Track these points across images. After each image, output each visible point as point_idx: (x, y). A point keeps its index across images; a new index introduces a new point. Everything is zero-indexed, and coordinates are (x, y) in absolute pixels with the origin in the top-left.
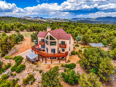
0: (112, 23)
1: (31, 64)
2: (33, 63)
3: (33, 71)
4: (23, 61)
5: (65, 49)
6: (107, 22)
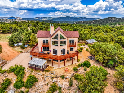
0: (71, 22)
1: (42, 73)
2: (43, 70)
3: (52, 79)
4: (27, 71)
5: (74, 48)
6: (67, 21)
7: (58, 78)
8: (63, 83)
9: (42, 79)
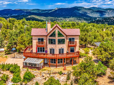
4: (22, 70)
7: (56, 74)
8: (61, 78)
9: (39, 75)
